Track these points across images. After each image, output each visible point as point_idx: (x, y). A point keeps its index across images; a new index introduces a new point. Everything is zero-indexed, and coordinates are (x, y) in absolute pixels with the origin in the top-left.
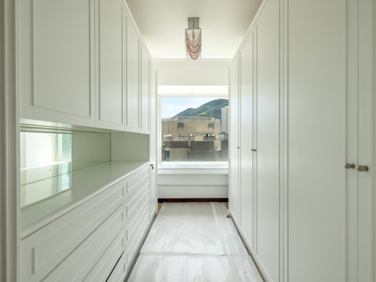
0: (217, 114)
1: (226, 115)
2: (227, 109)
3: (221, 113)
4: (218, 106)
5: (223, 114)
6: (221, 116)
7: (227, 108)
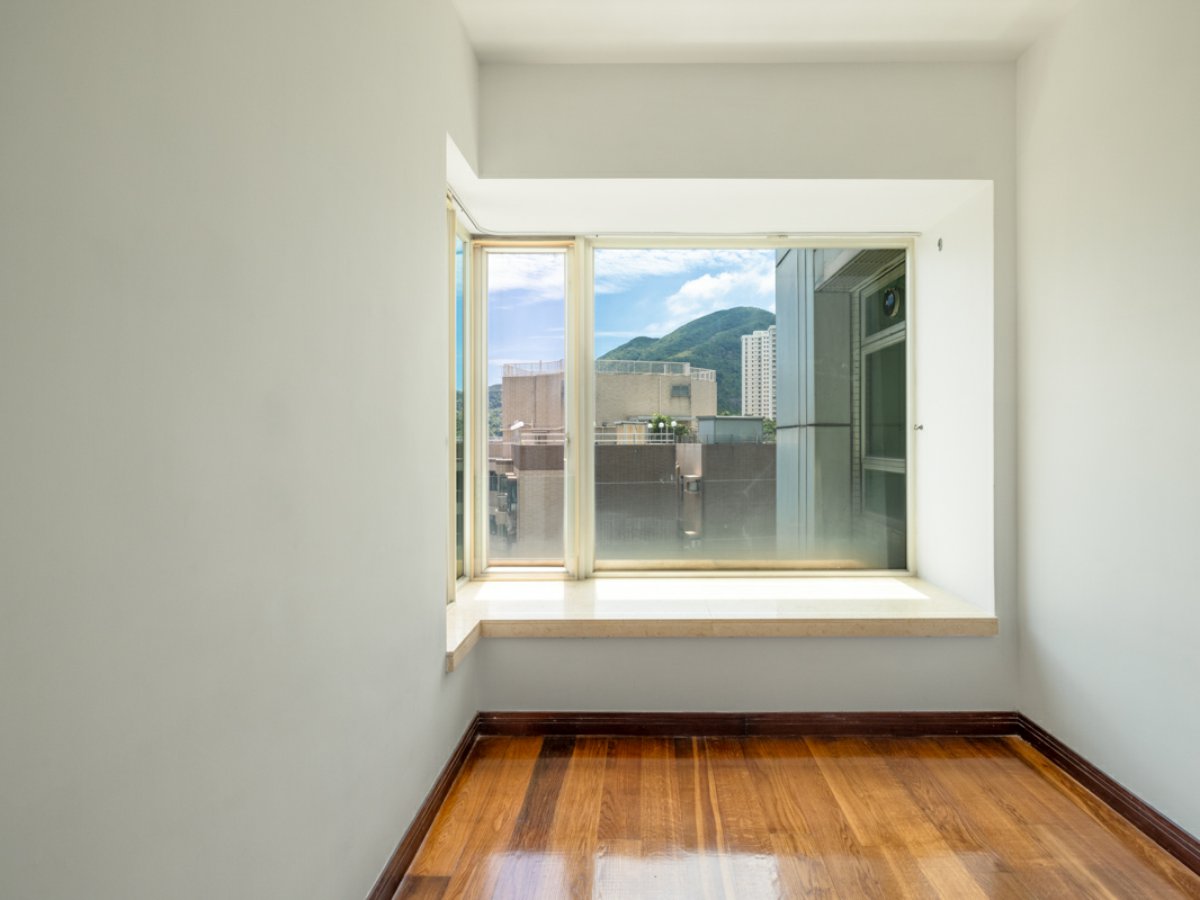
0: (729, 356)
1: (756, 358)
2: (760, 339)
3: (740, 353)
4: (733, 330)
5: (746, 358)
6: (740, 362)
7: (758, 336)
